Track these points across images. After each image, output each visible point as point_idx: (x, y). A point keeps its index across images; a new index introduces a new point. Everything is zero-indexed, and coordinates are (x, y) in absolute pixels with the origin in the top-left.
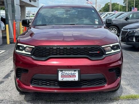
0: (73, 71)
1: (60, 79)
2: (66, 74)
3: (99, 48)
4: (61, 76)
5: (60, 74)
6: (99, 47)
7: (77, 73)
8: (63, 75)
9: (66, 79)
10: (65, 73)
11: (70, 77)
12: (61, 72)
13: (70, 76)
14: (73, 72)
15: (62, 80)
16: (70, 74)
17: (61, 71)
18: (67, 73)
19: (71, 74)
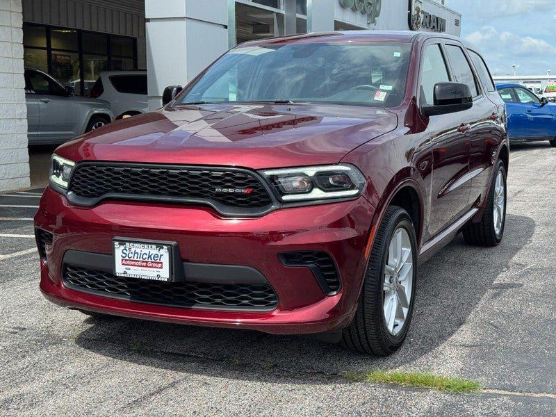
0: (154, 246)
1: (120, 270)
2: (136, 255)
3: (254, 177)
4: (122, 260)
5: (119, 252)
6: (249, 174)
7: (165, 256)
8: (127, 258)
9: (136, 273)
10: (133, 250)
11: (147, 266)
12: (122, 247)
13: (147, 262)
14: (154, 251)
15: (125, 273)
16: (145, 256)
17: (122, 243)
18: (138, 251)
19: (150, 257)
